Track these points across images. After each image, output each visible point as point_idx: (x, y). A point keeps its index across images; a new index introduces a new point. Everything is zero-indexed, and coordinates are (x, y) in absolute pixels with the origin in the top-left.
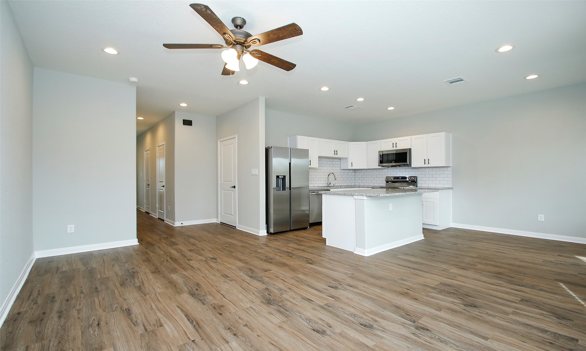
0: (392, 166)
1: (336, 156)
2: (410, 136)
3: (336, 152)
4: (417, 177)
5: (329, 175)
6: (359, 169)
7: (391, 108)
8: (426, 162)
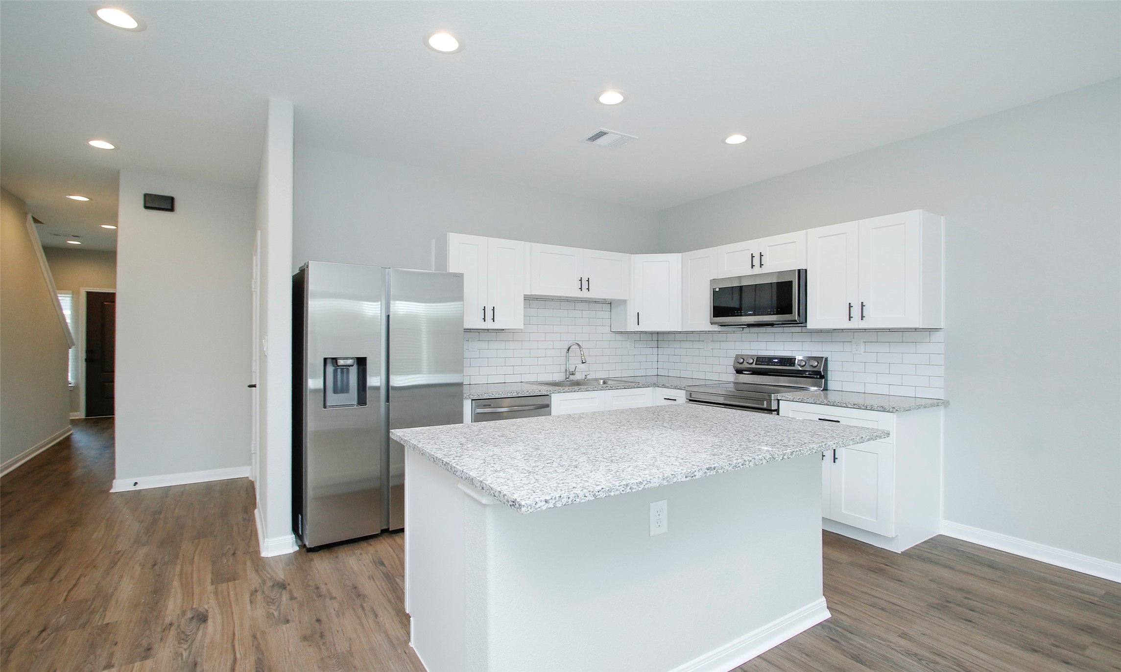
0: (750, 325)
1: (585, 294)
2: (804, 231)
3: (584, 283)
4: (826, 359)
5: (569, 348)
6: (669, 333)
7: (736, 139)
8: (856, 312)
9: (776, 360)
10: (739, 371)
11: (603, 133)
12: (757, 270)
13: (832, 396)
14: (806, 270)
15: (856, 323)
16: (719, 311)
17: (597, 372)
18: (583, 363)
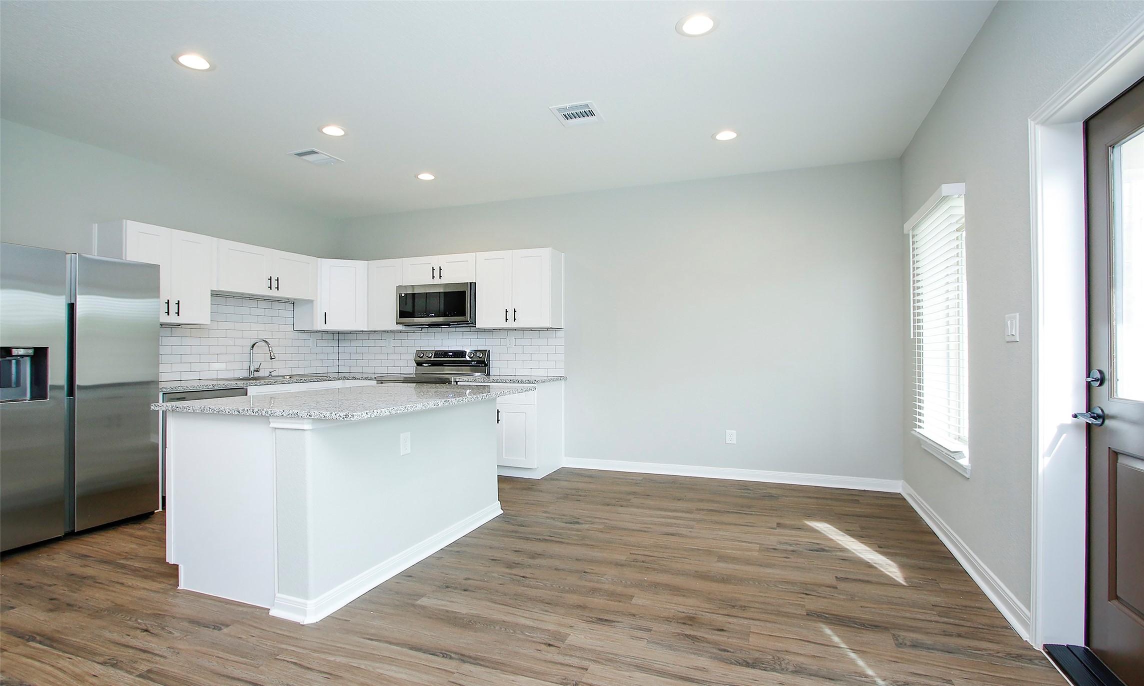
0: (431, 325)
1: (274, 293)
2: (474, 253)
3: (274, 283)
4: (489, 351)
5: (254, 344)
6: (351, 333)
7: (426, 177)
8: (510, 316)
9: (451, 354)
10: (419, 364)
11: (313, 152)
12: (437, 281)
13: (491, 378)
14: (475, 283)
15: (511, 324)
16: (403, 314)
17: (281, 368)
18: (271, 359)
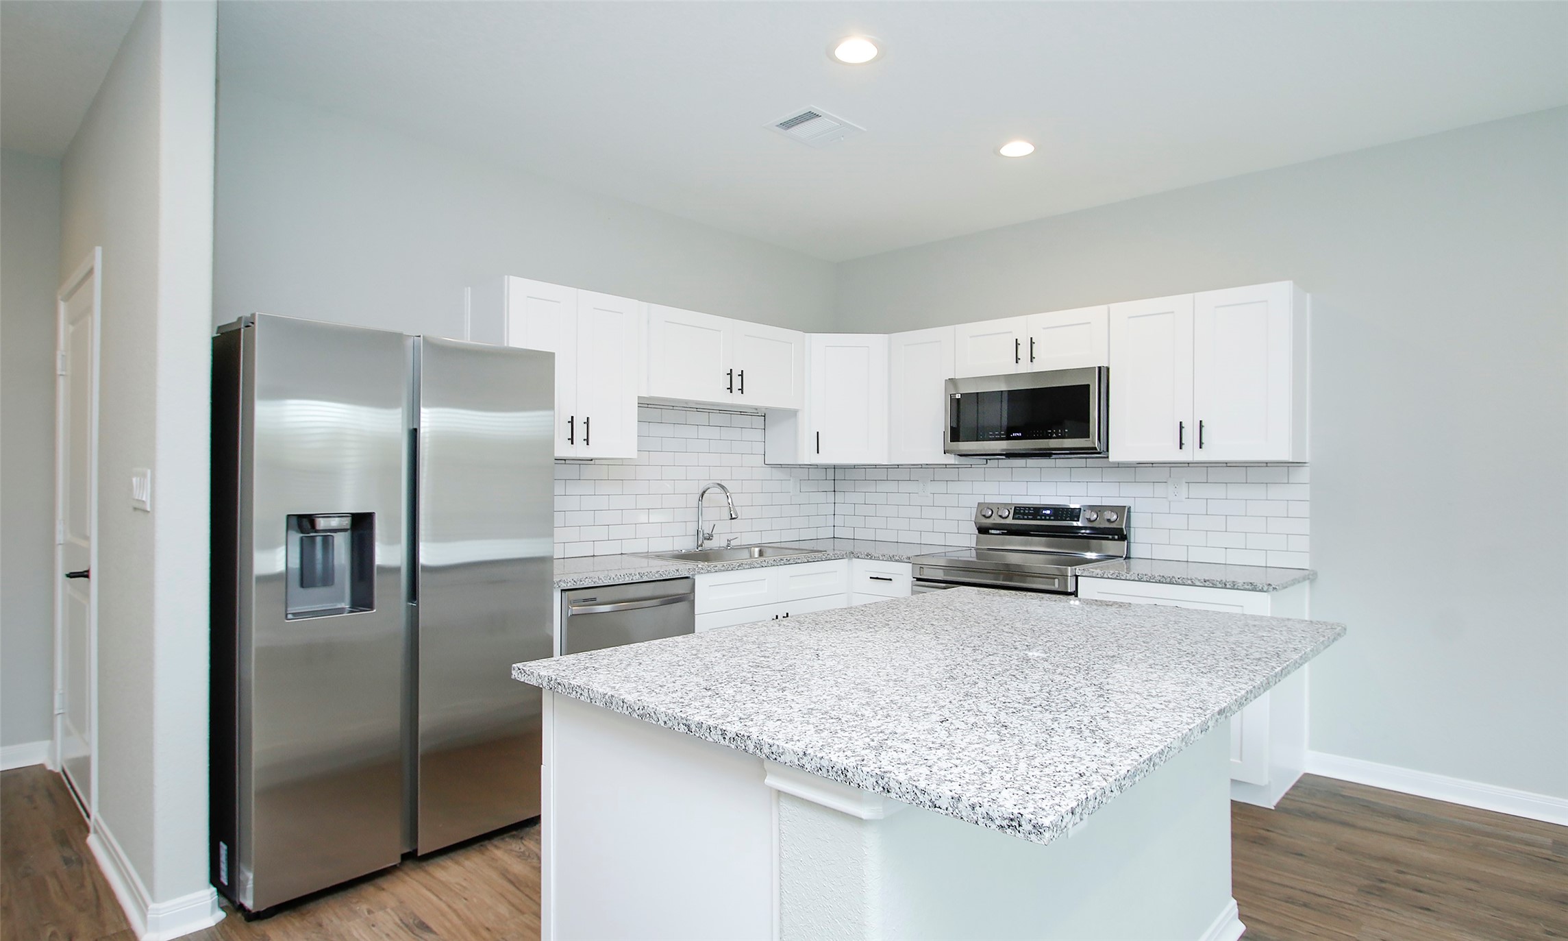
0: (1010, 455)
1: (736, 399)
2: (1105, 306)
3: (737, 380)
4: (1130, 509)
5: (704, 492)
6: (854, 467)
7: (1017, 149)
8: (1191, 436)
9: (1048, 512)
10: (983, 530)
11: (811, 116)
12: (1025, 367)
13: (1137, 567)
14: (1108, 369)
15: (1191, 453)
16: (955, 434)
17: (746, 533)
18: (731, 519)
